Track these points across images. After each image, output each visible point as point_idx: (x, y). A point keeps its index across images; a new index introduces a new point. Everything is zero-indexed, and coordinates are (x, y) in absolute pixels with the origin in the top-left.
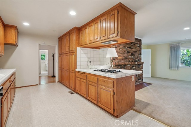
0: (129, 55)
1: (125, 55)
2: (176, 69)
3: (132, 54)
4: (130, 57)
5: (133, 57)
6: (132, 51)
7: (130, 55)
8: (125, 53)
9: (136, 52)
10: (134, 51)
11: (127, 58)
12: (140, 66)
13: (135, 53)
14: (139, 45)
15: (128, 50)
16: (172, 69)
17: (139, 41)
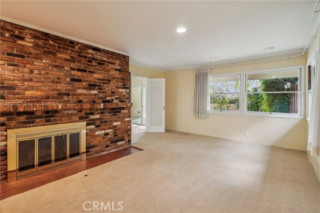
0: (79, 88)
1: (62, 87)
2: (203, 116)
5: (95, 92)
7: (84, 88)
8: (59, 83)
9: (108, 80)
12: (120, 112)
13: (103, 83)
14: (118, 68)
16: (197, 116)
17: (118, 59)
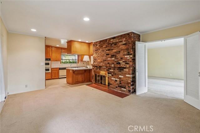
0: (108, 58)
1: (104, 58)
3: (112, 56)
4: (109, 59)
5: (114, 59)
6: (112, 53)
7: (110, 58)
8: (103, 56)
9: (119, 52)
10: (115, 52)
11: (106, 61)
13: (117, 54)
14: (124, 43)
15: (106, 53)
17: (124, 37)
